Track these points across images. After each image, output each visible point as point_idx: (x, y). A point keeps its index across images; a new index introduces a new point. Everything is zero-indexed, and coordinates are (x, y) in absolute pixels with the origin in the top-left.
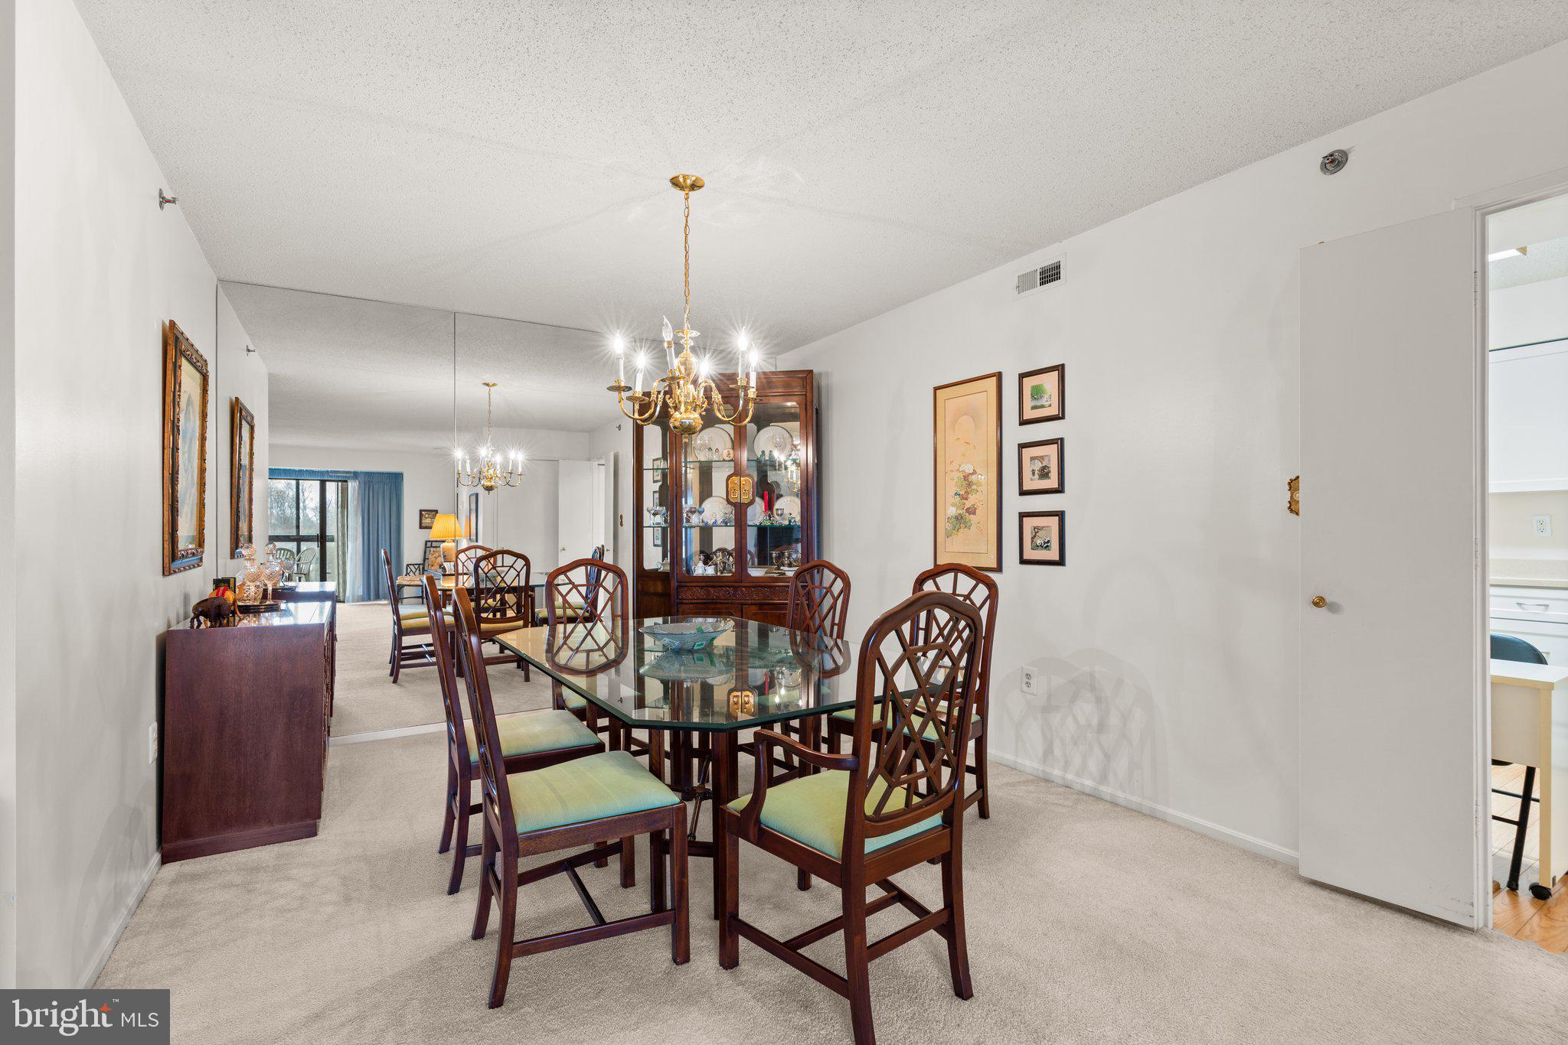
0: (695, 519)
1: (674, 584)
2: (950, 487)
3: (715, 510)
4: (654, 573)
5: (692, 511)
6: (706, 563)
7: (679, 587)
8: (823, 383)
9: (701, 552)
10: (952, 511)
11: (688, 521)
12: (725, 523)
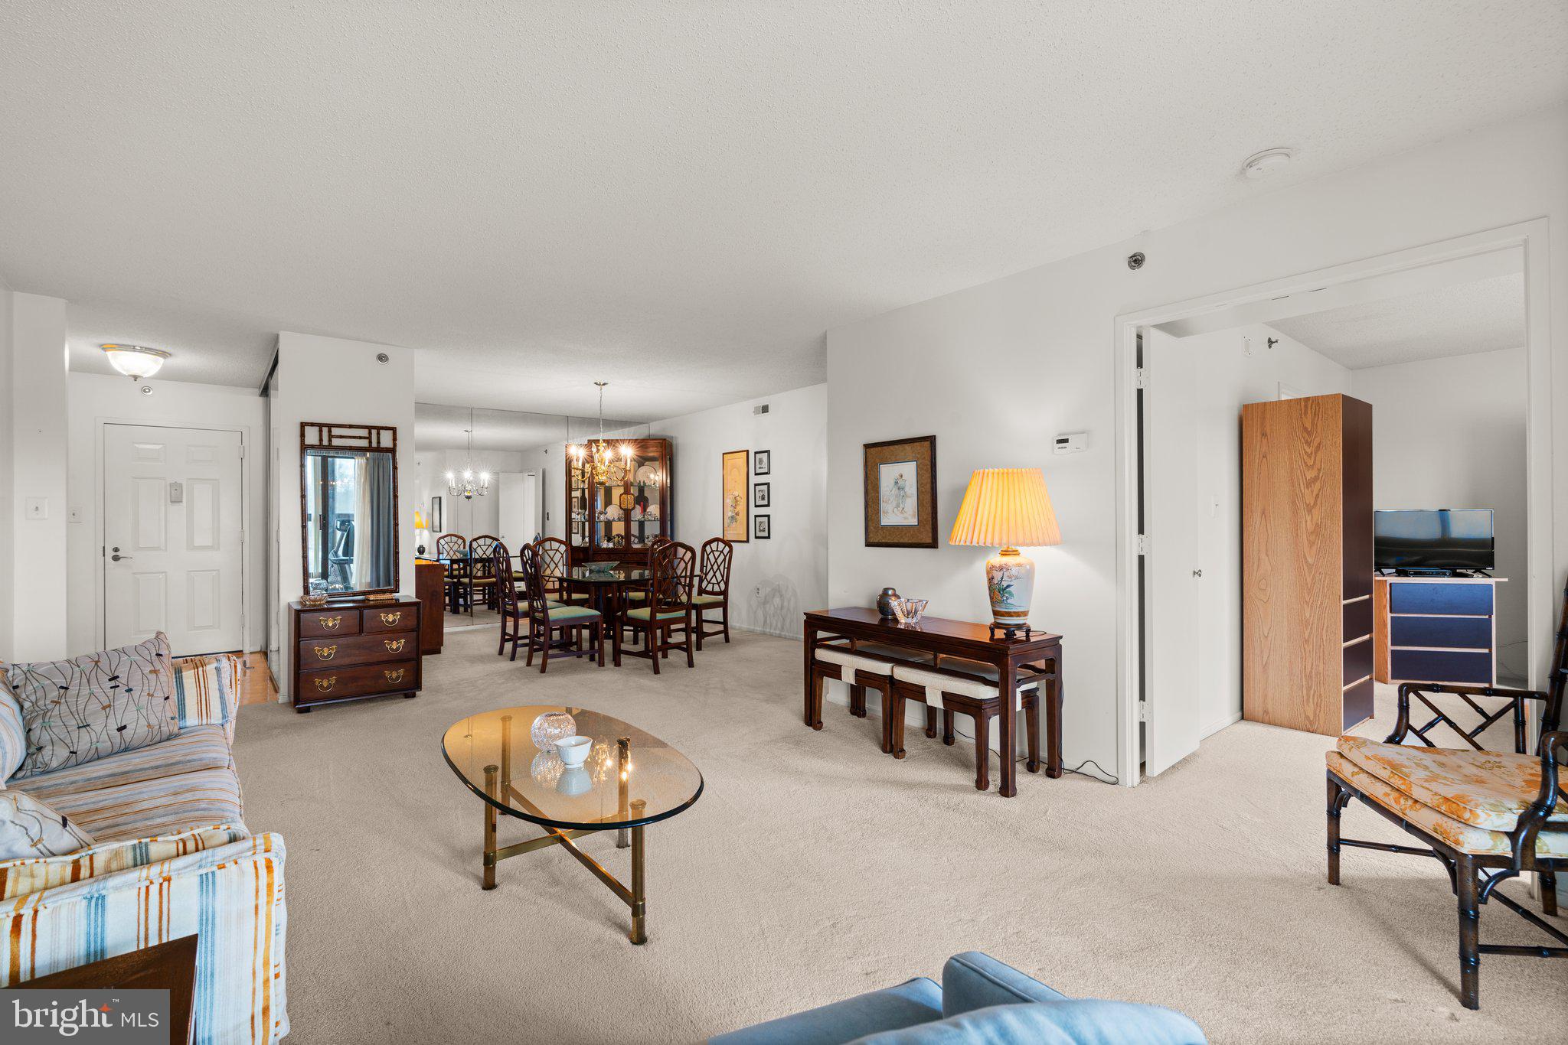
0: (602, 517)
1: (591, 552)
2: (729, 501)
3: (613, 512)
4: (578, 548)
5: (601, 513)
6: (608, 541)
7: (593, 554)
8: (674, 443)
9: (605, 536)
10: (730, 514)
11: (598, 518)
12: (619, 520)
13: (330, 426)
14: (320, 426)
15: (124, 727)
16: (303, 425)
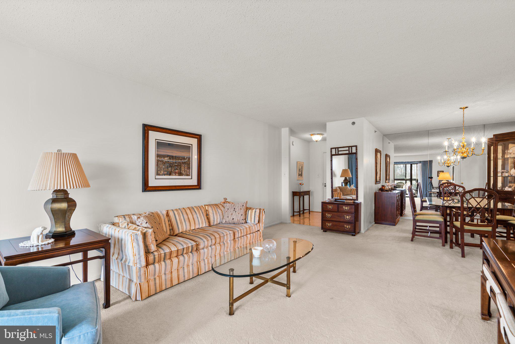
6: (509, 187)
13: (338, 148)
14: (335, 148)
15: (234, 219)
16: (331, 149)
